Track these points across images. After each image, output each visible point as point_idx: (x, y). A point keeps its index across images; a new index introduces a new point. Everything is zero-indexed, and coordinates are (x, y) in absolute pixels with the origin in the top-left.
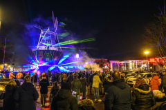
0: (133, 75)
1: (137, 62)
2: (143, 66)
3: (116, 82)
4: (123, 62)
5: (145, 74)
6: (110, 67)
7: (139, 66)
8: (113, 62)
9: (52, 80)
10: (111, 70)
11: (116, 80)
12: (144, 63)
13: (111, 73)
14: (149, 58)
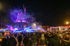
0: (61, 33)
1: (63, 27)
2: (65, 29)
3: (53, 37)
4: (56, 28)
5: (67, 33)
6: (50, 29)
7: (64, 29)
8: (52, 27)
9: (23, 36)
10: (51, 31)
11: (53, 36)
12: (66, 28)
13: (50, 32)
14: (68, 25)
